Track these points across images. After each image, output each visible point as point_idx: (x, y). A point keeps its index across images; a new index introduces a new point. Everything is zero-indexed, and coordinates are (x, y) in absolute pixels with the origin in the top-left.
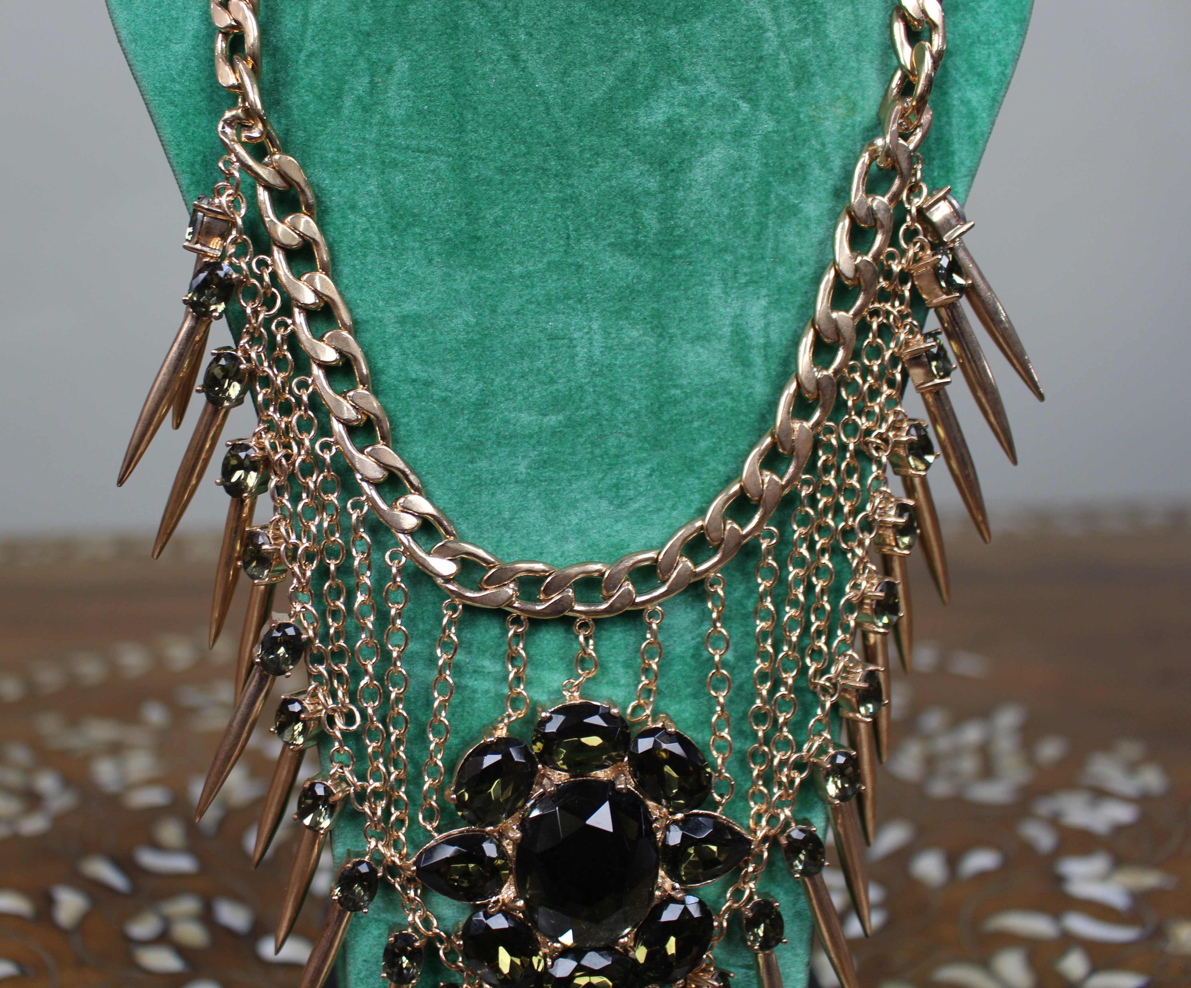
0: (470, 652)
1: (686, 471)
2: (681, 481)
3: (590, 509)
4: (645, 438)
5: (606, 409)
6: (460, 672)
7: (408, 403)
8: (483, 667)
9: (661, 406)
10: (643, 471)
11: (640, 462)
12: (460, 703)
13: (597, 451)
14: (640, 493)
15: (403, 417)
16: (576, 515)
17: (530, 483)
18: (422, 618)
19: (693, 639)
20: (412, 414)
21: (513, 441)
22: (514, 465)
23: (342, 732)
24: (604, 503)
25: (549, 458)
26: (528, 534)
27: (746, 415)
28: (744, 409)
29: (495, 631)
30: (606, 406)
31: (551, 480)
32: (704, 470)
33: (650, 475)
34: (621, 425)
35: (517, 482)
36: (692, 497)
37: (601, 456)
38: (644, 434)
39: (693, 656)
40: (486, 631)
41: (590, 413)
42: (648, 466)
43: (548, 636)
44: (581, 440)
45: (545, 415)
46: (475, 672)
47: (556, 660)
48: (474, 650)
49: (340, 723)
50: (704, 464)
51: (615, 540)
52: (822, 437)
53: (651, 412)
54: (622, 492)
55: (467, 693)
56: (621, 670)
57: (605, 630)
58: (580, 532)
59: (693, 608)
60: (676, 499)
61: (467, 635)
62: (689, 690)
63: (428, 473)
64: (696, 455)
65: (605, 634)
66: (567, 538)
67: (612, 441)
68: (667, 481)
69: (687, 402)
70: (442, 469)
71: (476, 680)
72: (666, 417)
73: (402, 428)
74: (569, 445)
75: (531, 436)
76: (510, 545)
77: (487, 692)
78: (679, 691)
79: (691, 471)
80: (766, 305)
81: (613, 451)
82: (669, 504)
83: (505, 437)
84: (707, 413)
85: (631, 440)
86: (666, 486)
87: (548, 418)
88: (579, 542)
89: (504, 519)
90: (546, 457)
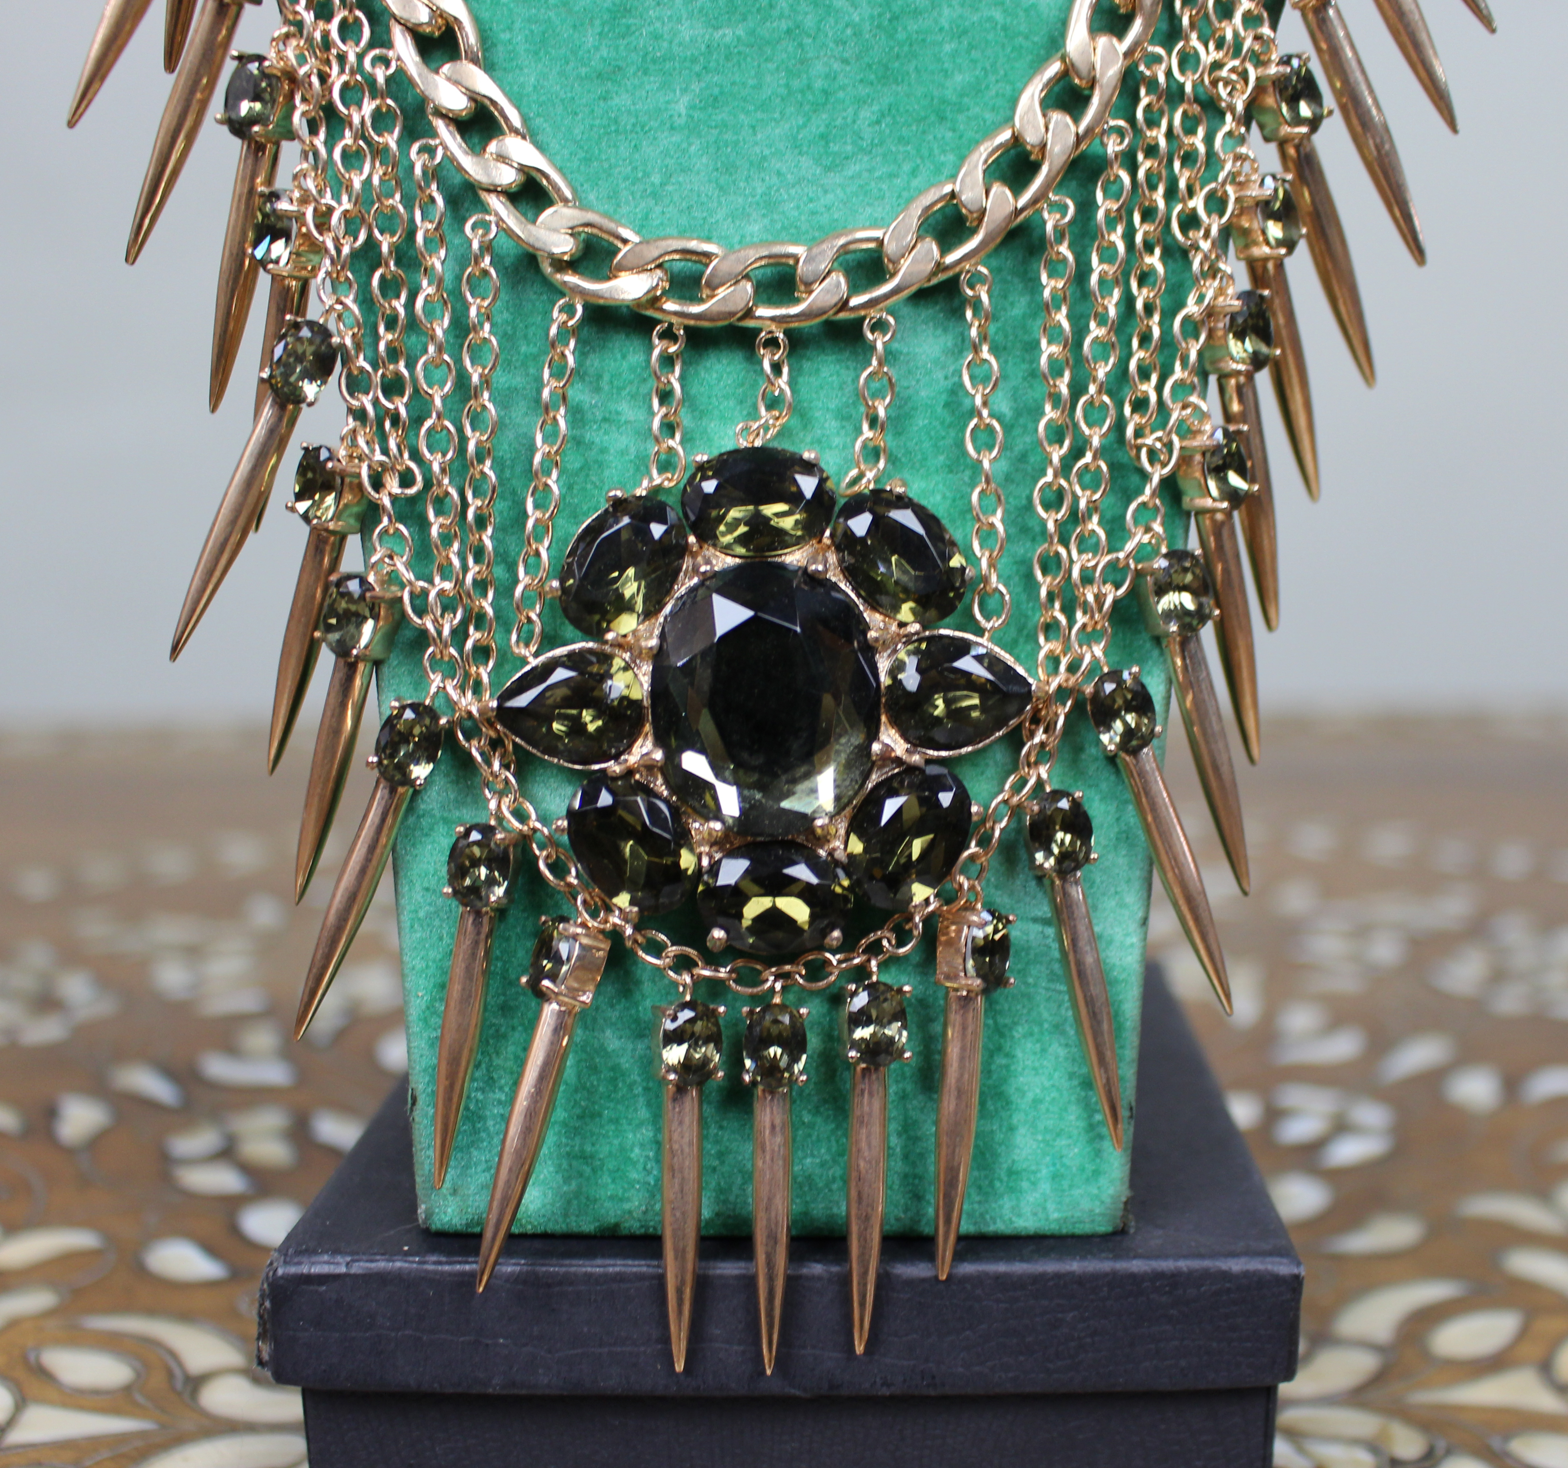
0: (597, 390)
1: (933, 118)
2: (924, 132)
3: (784, 170)
4: (869, 66)
5: (809, 22)
6: (582, 420)
7: (510, 10)
8: (618, 413)
9: (894, 18)
10: (867, 114)
11: (861, 102)
12: (582, 469)
13: (796, 84)
14: (862, 149)
15: (504, 31)
16: (763, 180)
17: (693, 128)
18: (525, 337)
19: (946, 378)
20: (517, 25)
21: (668, 65)
22: (668, 102)
24: (806, 162)
25: (722, 93)
26: (689, 208)
27: (1026, 38)
28: (1023, 28)
29: (635, 357)
30: (809, 17)
31: (724, 126)
32: (961, 118)
33: (878, 122)
34: (831, 45)
35: (672, 128)
36: (942, 158)
37: (802, 92)
38: (866, 60)
39: (947, 405)
40: (624, 357)
41: (784, 25)
42: (875, 108)
43: (718, 367)
44: (771, 66)
45: (716, 28)
46: (605, 420)
47: (732, 403)
48: (604, 384)
49: (393, 485)
50: (960, 108)
51: (825, 219)
52: (1142, 68)
53: (879, 27)
54: (834, 148)
55: (593, 454)
56: (834, 424)
57: (808, 359)
58: (769, 204)
59: (945, 330)
60: (919, 161)
61: (594, 362)
62: (941, 458)
63: (538, 115)
64: (949, 94)
65: (807, 365)
66: (749, 215)
67: (819, 68)
68: (905, 132)
69: (935, 13)
70: (560, 109)
71: (606, 433)
72: (901, 36)
73: (500, 48)
74: (753, 73)
75: (694, 60)
76: (662, 224)
77: (623, 453)
78: (925, 459)
79: (942, 119)
81: (818, 84)
82: (907, 167)
83: (654, 61)
84: (965, 32)
85: (848, 68)
86: (901, 140)
87: (721, 32)
88: (766, 221)
89: (653, 184)
90: (716, 91)
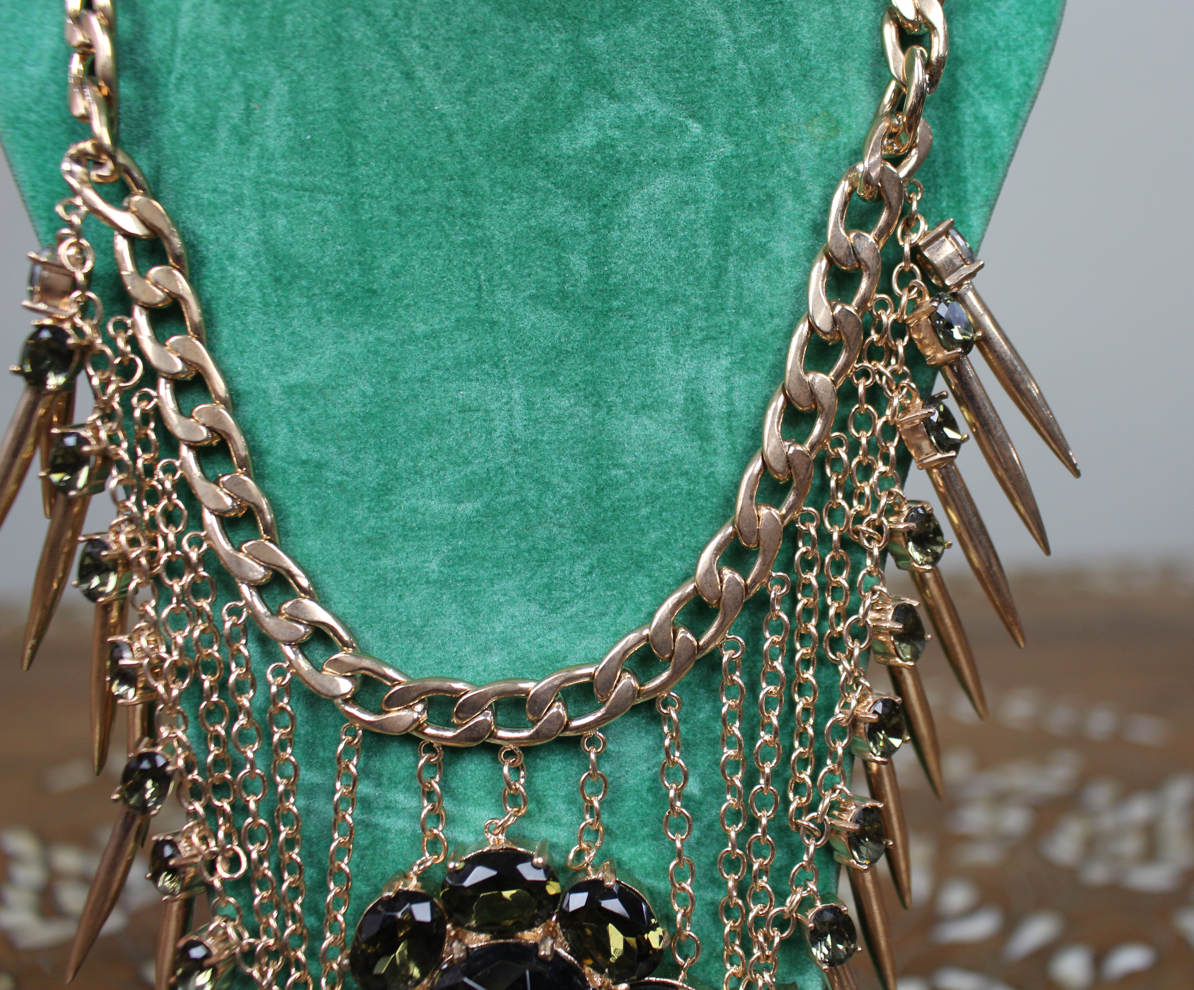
0: (379, 785)
1: (633, 567)
2: (627, 579)
3: (517, 614)
4: (581, 529)
5: (532, 495)
6: (369, 807)
7: (298, 489)
8: (396, 802)
9: (601, 490)
10: (580, 567)
11: (575, 558)
12: (371, 844)
13: (523, 545)
14: (578, 595)
15: (294, 505)
16: (501, 622)
17: (443, 583)
18: (322, 744)
19: (649, 769)
20: (304, 501)
21: (422, 533)
22: (424, 562)
23: (223, 881)
24: (534, 607)
25: (465, 554)
26: (444, 644)
27: (707, 499)
28: (704, 492)
29: (408, 760)
30: (532, 492)
31: (469, 580)
32: (656, 566)
33: (590, 573)
34: (551, 513)
35: (428, 582)
36: (642, 599)
37: (529, 551)
38: (580, 524)
39: (650, 790)
40: (399, 759)
41: (513, 499)
42: (587, 562)
43: (472, 766)
44: (504, 532)
45: (459, 502)
46: (387, 807)
47: (483, 793)
48: (385, 780)
49: (222, 871)
50: (654, 558)
51: (550, 652)
52: (799, 525)
53: (588, 497)
54: (556, 594)
55: (378, 833)
56: (563, 807)
57: (541, 759)
58: (506, 642)
59: (647, 732)
60: (623, 602)
61: (376, 764)
62: (646, 829)
63: (324, 572)
64: (646, 549)
65: (541, 763)
66: (491, 649)
67: (541, 533)
68: (610, 580)
69: (632, 485)
70: (339, 566)
71: (389, 817)
72: (607, 503)
73: (292, 519)
74: (489, 538)
75: (443, 528)
76: (424, 657)
77: (402, 832)
78: (634, 831)
79: (640, 567)
80: (729, 366)
81: (542, 545)
82: (613, 607)
83: (412, 529)
84: (658, 498)
85: (565, 531)
86: (609, 587)
87: (462, 505)
88: (505, 653)
89: (415, 626)
90: (461, 553)
